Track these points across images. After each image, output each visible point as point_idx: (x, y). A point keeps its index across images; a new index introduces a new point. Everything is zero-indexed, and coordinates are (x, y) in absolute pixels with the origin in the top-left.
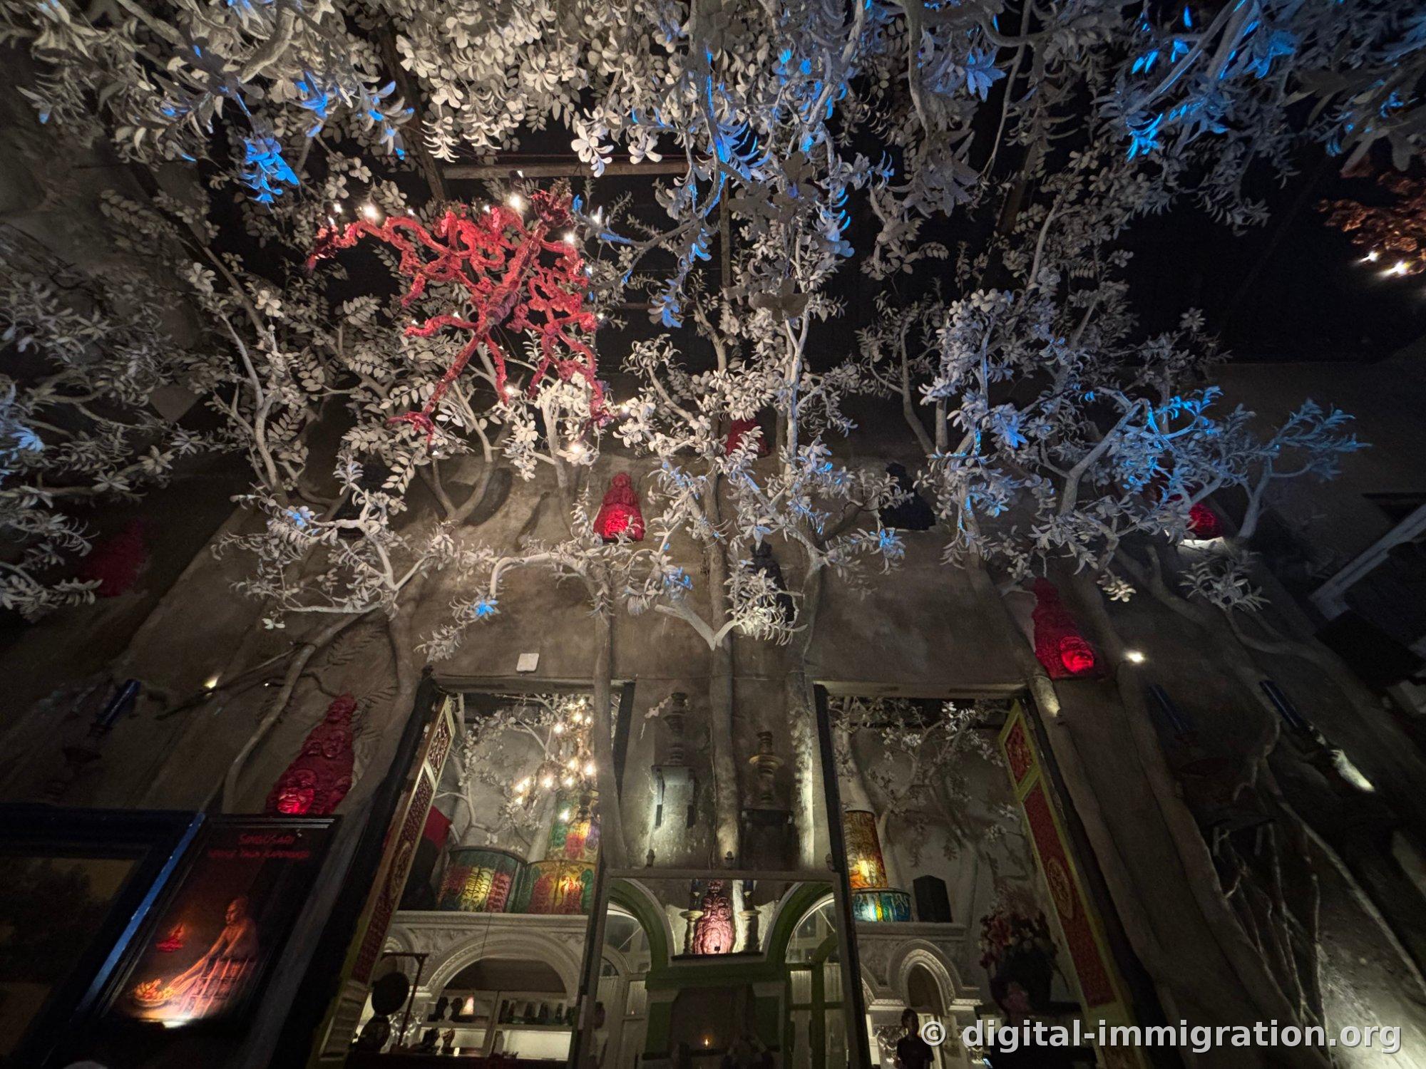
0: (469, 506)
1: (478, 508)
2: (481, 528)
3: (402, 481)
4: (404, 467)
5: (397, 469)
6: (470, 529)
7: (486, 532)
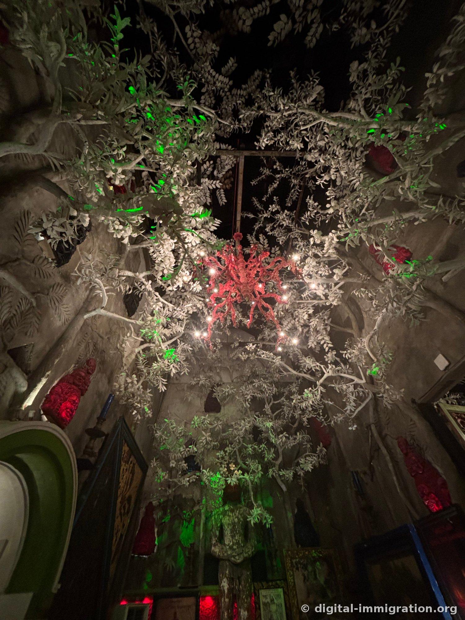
0: (354, 324)
1: (357, 320)
2: (366, 326)
3: (328, 344)
4: (323, 339)
5: (322, 342)
6: (364, 331)
7: (368, 326)
